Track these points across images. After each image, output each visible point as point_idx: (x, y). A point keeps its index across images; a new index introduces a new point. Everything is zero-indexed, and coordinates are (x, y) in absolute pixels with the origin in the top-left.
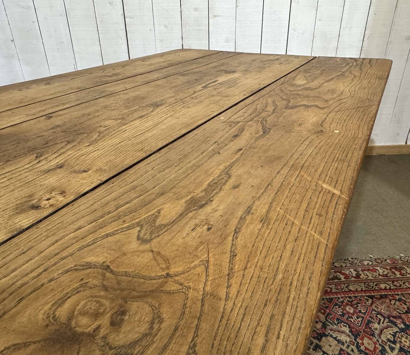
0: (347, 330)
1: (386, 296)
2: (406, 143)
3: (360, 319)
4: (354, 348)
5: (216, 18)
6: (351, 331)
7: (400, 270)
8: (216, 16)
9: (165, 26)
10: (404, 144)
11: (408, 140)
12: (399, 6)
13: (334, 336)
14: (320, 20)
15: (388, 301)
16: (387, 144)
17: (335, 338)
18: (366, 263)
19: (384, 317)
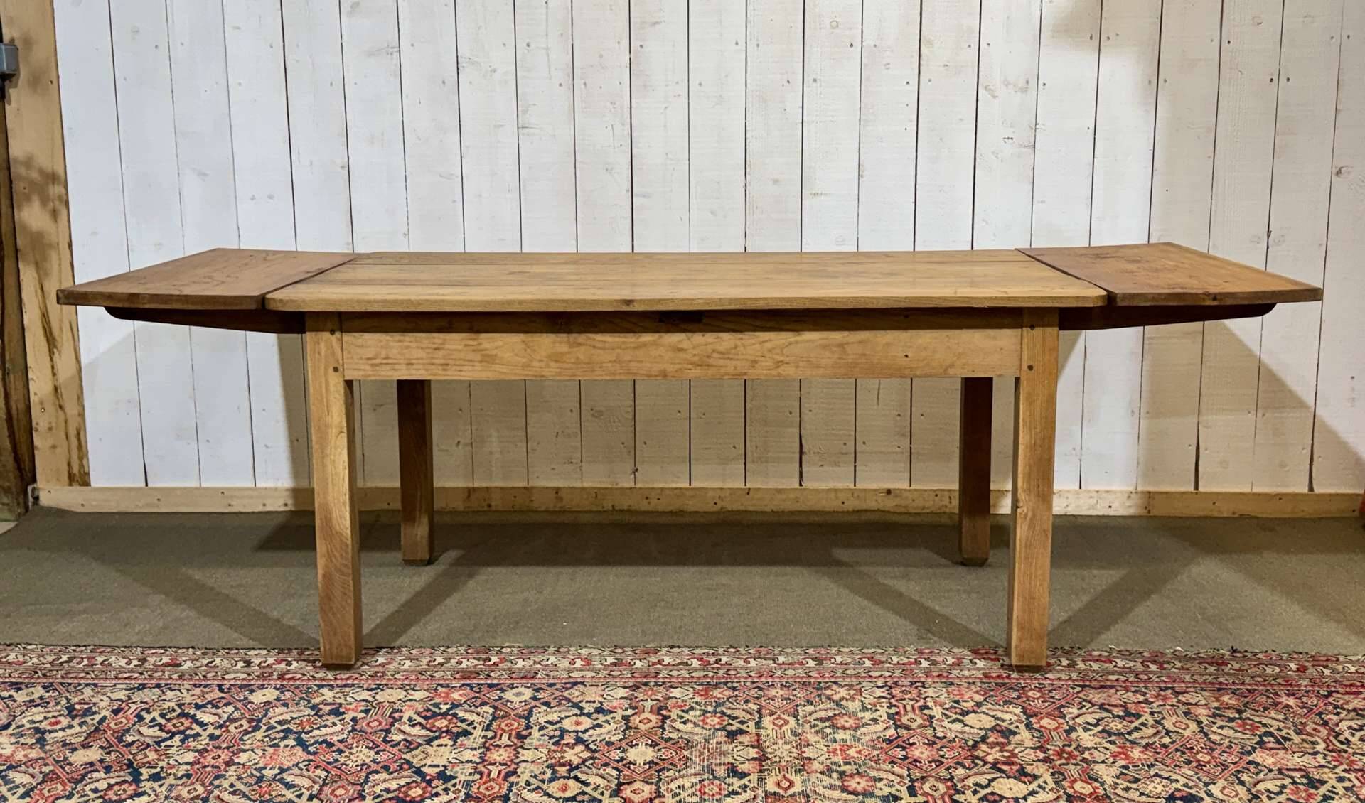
0: (1018, 711)
1: (1112, 687)
2: (1311, 489)
3: (1046, 704)
4: (1022, 727)
5: (817, 197)
6: (1024, 712)
7: (1162, 664)
8: (816, 194)
9: (712, 212)
10: (1304, 489)
11: (1314, 482)
12: (1219, 174)
13: (992, 714)
15: (1113, 691)
16: (1256, 490)
17: (993, 716)
18: (1096, 653)
19: (1093, 705)
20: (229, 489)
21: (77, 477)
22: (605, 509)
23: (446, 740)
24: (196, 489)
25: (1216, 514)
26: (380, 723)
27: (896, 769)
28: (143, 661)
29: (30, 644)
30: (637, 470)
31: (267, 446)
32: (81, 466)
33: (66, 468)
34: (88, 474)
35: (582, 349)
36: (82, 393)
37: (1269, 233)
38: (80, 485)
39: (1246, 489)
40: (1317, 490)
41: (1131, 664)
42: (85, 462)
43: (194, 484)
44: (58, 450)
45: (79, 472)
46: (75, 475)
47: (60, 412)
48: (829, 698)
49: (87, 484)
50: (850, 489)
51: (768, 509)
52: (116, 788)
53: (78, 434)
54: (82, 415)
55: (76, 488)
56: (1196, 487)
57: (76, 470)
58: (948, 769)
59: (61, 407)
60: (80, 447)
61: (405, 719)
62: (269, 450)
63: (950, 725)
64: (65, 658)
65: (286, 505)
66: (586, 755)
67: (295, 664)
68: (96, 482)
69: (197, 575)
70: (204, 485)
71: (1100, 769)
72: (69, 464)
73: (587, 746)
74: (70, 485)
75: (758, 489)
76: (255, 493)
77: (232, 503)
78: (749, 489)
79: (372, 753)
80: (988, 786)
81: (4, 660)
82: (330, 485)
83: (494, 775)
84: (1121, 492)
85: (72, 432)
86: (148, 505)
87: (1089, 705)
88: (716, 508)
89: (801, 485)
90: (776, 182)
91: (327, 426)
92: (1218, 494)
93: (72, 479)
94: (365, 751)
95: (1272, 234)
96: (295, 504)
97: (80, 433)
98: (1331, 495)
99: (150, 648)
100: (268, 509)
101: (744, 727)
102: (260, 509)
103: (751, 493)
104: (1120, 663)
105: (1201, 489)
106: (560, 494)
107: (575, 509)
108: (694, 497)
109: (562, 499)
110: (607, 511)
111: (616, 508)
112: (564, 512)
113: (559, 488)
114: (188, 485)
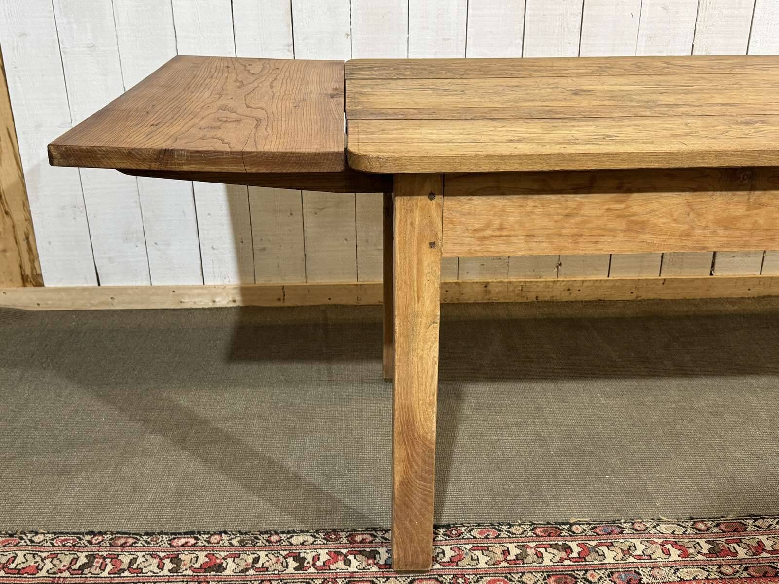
20: (179, 288)
21: (30, 278)
22: (529, 300)
24: (146, 287)
28: (176, 560)
29: (37, 533)
30: (560, 264)
31: (213, 248)
32: (33, 268)
33: (18, 269)
34: (40, 275)
35: (763, 211)
36: (27, 199)
38: (34, 286)
42: (36, 265)
43: (146, 283)
44: (8, 254)
45: (32, 274)
46: (28, 276)
47: (7, 219)
49: (41, 285)
50: (758, 278)
51: (680, 297)
53: (27, 238)
54: (29, 220)
55: (30, 288)
57: (28, 272)
59: (7, 213)
60: (30, 249)
62: (215, 251)
64: (83, 560)
65: (234, 301)
67: (354, 563)
68: (49, 282)
69: (184, 400)
70: (155, 284)
72: (21, 267)
74: (24, 286)
75: (672, 280)
76: (205, 291)
77: (183, 300)
78: (665, 280)
81: (12, 566)
82: (415, 385)
85: (21, 237)
86: (103, 303)
88: (633, 297)
89: (711, 274)
91: (417, 315)
93: (25, 280)
96: (244, 301)
97: (29, 237)
99: (176, 534)
100: (218, 305)
102: (211, 305)
103: (666, 283)
106: (488, 288)
107: (501, 301)
108: (612, 287)
109: (490, 292)
110: (532, 302)
111: (540, 299)
112: (493, 304)
113: (488, 283)
114: (139, 284)
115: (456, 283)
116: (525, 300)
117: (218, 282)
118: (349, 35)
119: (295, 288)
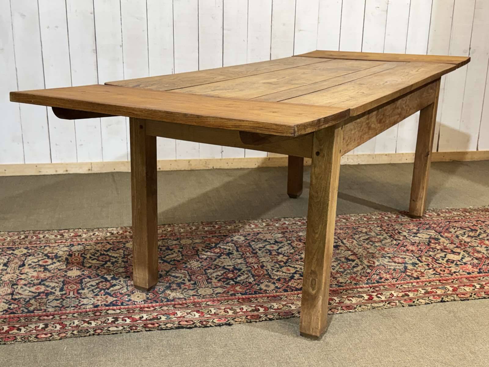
0: (433, 232)
1: (459, 221)
2: (477, 149)
3: (441, 228)
4: (439, 237)
5: (301, 32)
6: (436, 232)
7: (469, 212)
8: (300, 30)
9: (257, 38)
10: (475, 150)
11: (479, 147)
12: (454, 24)
14: (389, 35)
16: (458, 151)
17: (426, 234)
18: (443, 210)
19: (458, 228)
20: (39, 164)
23: (225, 256)
24: (22, 164)
25: (444, 160)
26: (192, 252)
27: (407, 254)
28: (62, 235)
31: (57, 145)
37: (470, 48)
39: (455, 151)
40: (480, 150)
41: (459, 213)
48: (361, 232)
51: (277, 166)
52: (101, 284)
56: (437, 150)
58: (426, 252)
61: (200, 250)
63: (413, 238)
65: (67, 171)
66: (287, 258)
70: (26, 163)
71: (478, 248)
73: (283, 255)
76: (52, 166)
77: (41, 171)
79: (199, 263)
80: (445, 257)
83: (256, 267)
84: (411, 153)
87: (456, 228)
88: (256, 166)
90: (284, 25)
92: (445, 153)
94: (195, 262)
95: (471, 49)
98: (485, 152)
100: (59, 173)
101: (338, 244)
102: (55, 173)
104: (455, 213)
105: (439, 151)
106: (190, 163)
107: (197, 169)
108: (246, 162)
109: (191, 165)
110: (211, 169)
111: (214, 168)
112: (193, 170)
113: (190, 160)
114: (19, 163)
115: (176, 161)
116: (207, 168)
117: (59, 162)
118: (122, 46)
119: (97, 164)
